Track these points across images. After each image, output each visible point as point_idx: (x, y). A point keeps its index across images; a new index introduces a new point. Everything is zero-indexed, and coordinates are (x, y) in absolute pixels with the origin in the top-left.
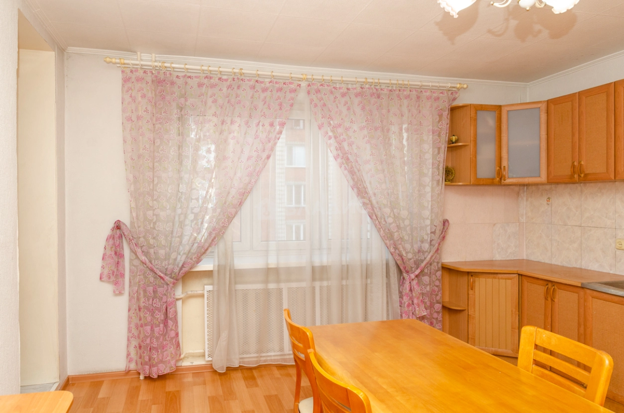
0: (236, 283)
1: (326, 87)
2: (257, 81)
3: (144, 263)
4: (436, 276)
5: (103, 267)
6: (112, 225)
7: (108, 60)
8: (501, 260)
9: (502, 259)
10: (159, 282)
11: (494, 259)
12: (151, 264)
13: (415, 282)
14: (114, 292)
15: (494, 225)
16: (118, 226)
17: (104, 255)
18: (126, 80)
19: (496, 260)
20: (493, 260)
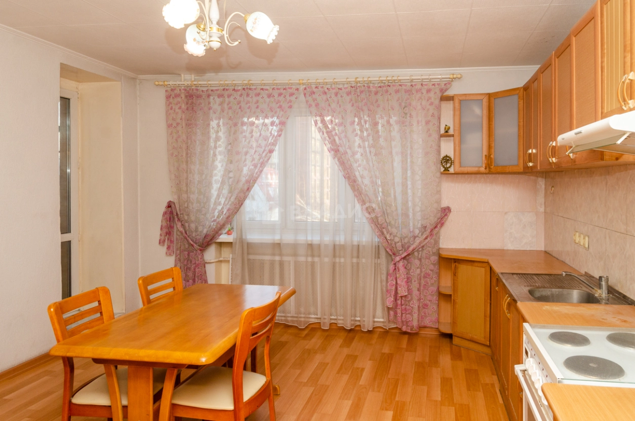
0: (248, 254)
1: (320, 89)
2: (262, 89)
3: (181, 232)
4: (431, 261)
5: (161, 235)
6: (165, 204)
7: (157, 83)
8: (513, 250)
9: (516, 249)
10: (191, 248)
11: (505, 248)
12: (186, 234)
13: (401, 264)
14: (166, 253)
15: (506, 213)
16: (169, 206)
17: (162, 226)
18: (168, 97)
19: (508, 250)
20: (504, 250)
